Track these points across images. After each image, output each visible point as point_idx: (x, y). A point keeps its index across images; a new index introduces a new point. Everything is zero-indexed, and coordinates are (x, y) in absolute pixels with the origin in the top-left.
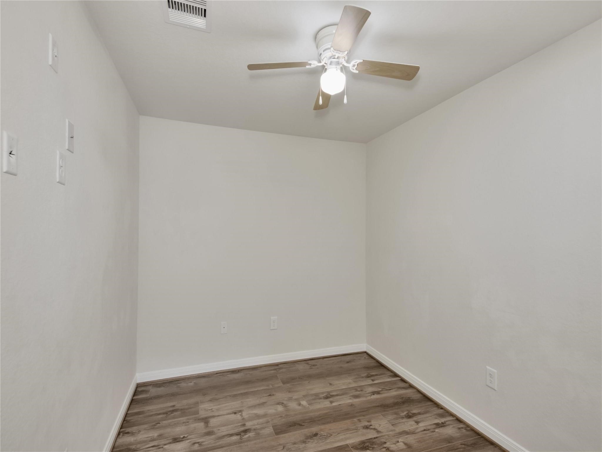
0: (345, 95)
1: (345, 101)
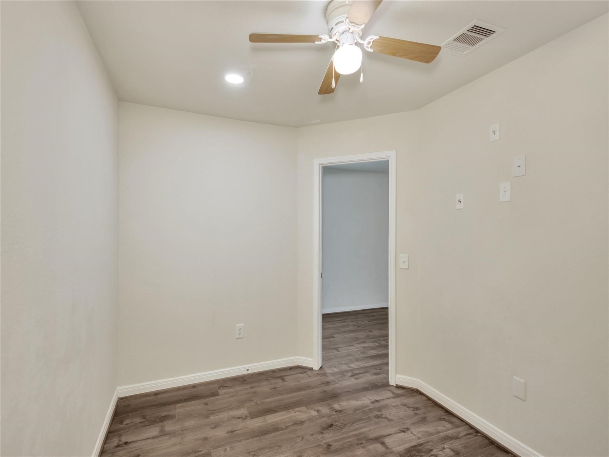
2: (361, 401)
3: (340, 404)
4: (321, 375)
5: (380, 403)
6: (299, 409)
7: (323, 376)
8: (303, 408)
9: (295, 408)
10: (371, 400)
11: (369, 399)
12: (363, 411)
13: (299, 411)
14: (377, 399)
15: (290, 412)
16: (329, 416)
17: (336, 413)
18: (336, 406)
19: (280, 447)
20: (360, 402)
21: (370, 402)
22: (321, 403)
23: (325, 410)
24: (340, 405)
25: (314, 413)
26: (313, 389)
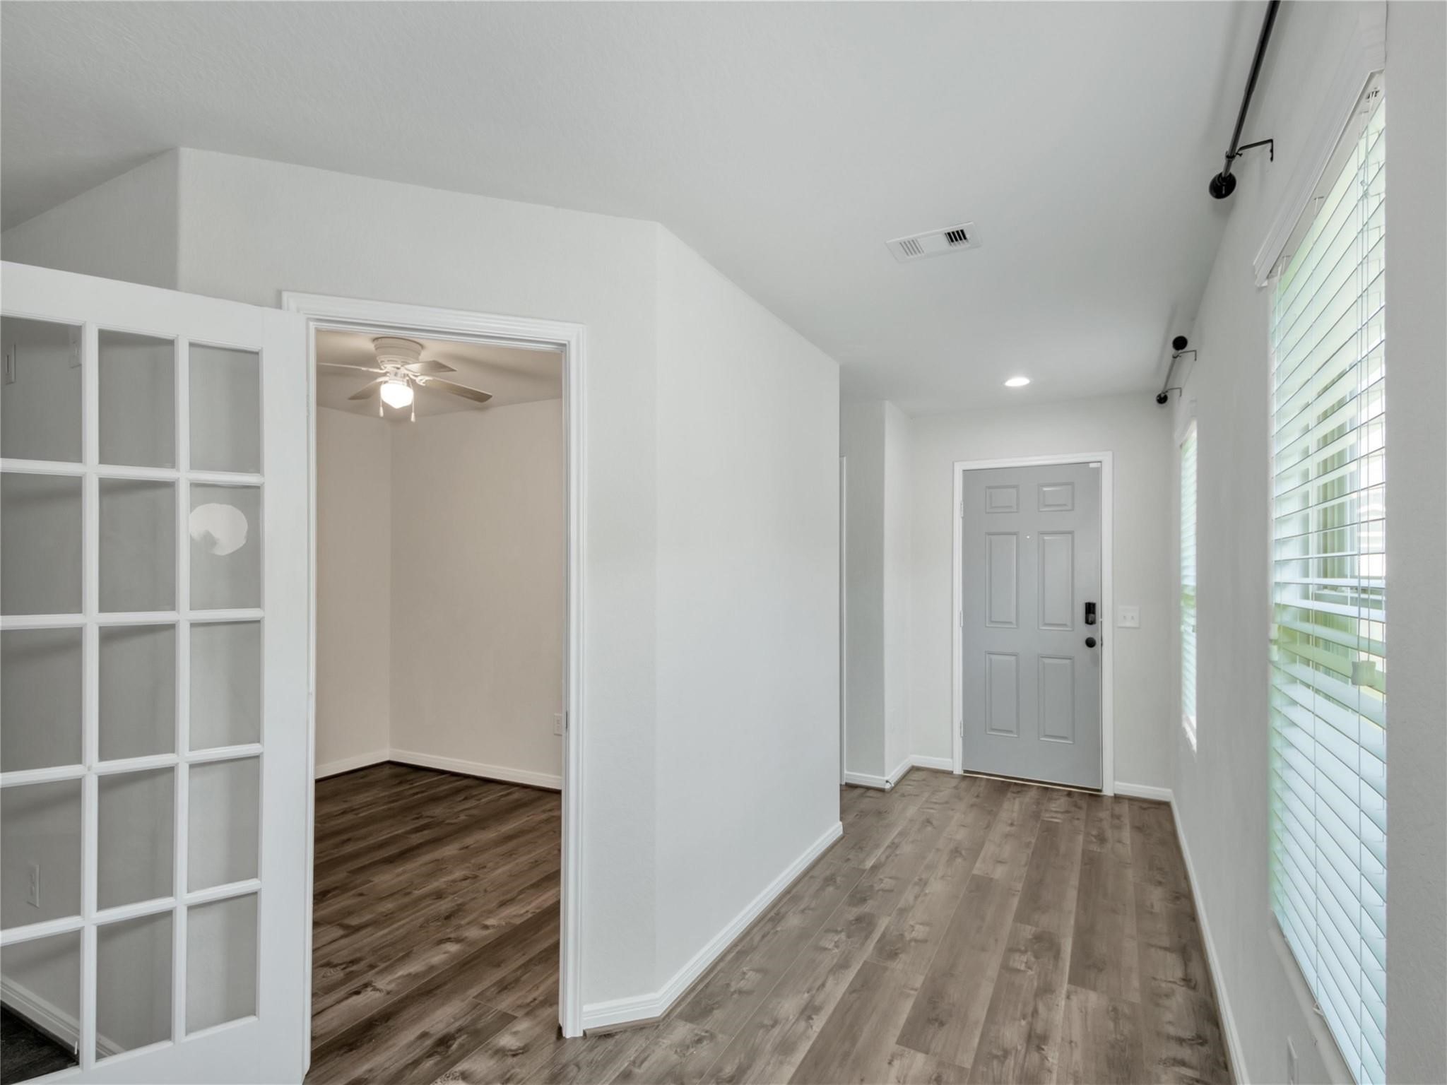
0: (411, 413)
1: (413, 418)
2: (398, 978)
3: (447, 955)
4: (537, 1002)
5: (348, 990)
6: (525, 918)
7: (532, 1002)
8: (518, 921)
9: (531, 918)
10: (371, 988)
11: (378, 990)
12: (391, 959)
13: (522, 915)
14: (355, 998)
15: (538, 908)
16: (459, 927)
17: (449, 936)
18: (453, 948)
19: (511, 876)
20: (400, 973)
21: (374, 984)
22: (489, 942)
23: (473, 933)
24: (445, 953)
25: (491, 922)
26: (530, 960)
